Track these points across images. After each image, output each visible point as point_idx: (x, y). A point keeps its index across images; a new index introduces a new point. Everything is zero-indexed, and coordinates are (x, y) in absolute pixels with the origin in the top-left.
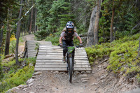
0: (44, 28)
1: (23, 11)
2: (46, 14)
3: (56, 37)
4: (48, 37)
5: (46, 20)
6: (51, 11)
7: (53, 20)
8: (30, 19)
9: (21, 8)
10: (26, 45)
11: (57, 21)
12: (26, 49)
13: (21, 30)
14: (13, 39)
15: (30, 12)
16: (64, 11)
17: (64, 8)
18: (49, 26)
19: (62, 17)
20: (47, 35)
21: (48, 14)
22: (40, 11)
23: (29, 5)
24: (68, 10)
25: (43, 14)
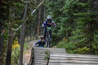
0: (56, 31)
1: (29, 10)
2: (58, 14)
3: (71, 43)
4: (60, 43)
5: (58, 21)
6: (65, 9)
7: (68, 21)
8: (37, 20)
9: (26, 6)
10: (33, 54)
11: (73, 21)
12: (33, 58)
13: (26, 34)
14: (16, 46)
15: (37, 11)
16: (81, 9)
17: (82, 4)
18: (62, 28)
19: (78, 16)
20: (60, 39)
21: (60, 13)
22: (50, 9)
23: (36, 3)
24: (86, 7)
25: (54, 13)
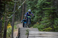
0: (32, 18)
1: (17, 6)
3: (41, 25)
4: (35, 25)
5: (34, 12)
6: (38, 6)
8: (22, 12)
9: (15, 4)
10: (19, 31)
11: (42, 13)
12: (19, 34)
13: (15, 20)
14: (10, 27)
15: (22, 7)
16: (47, 5)
17: (48, 3)
18: (36, 17)
19: (46, 10)
20: (35, 23)
21: (35, 8)
22: (29, 5)
23: (21, 2)
24: (50, 4)
25: (32, 8)
